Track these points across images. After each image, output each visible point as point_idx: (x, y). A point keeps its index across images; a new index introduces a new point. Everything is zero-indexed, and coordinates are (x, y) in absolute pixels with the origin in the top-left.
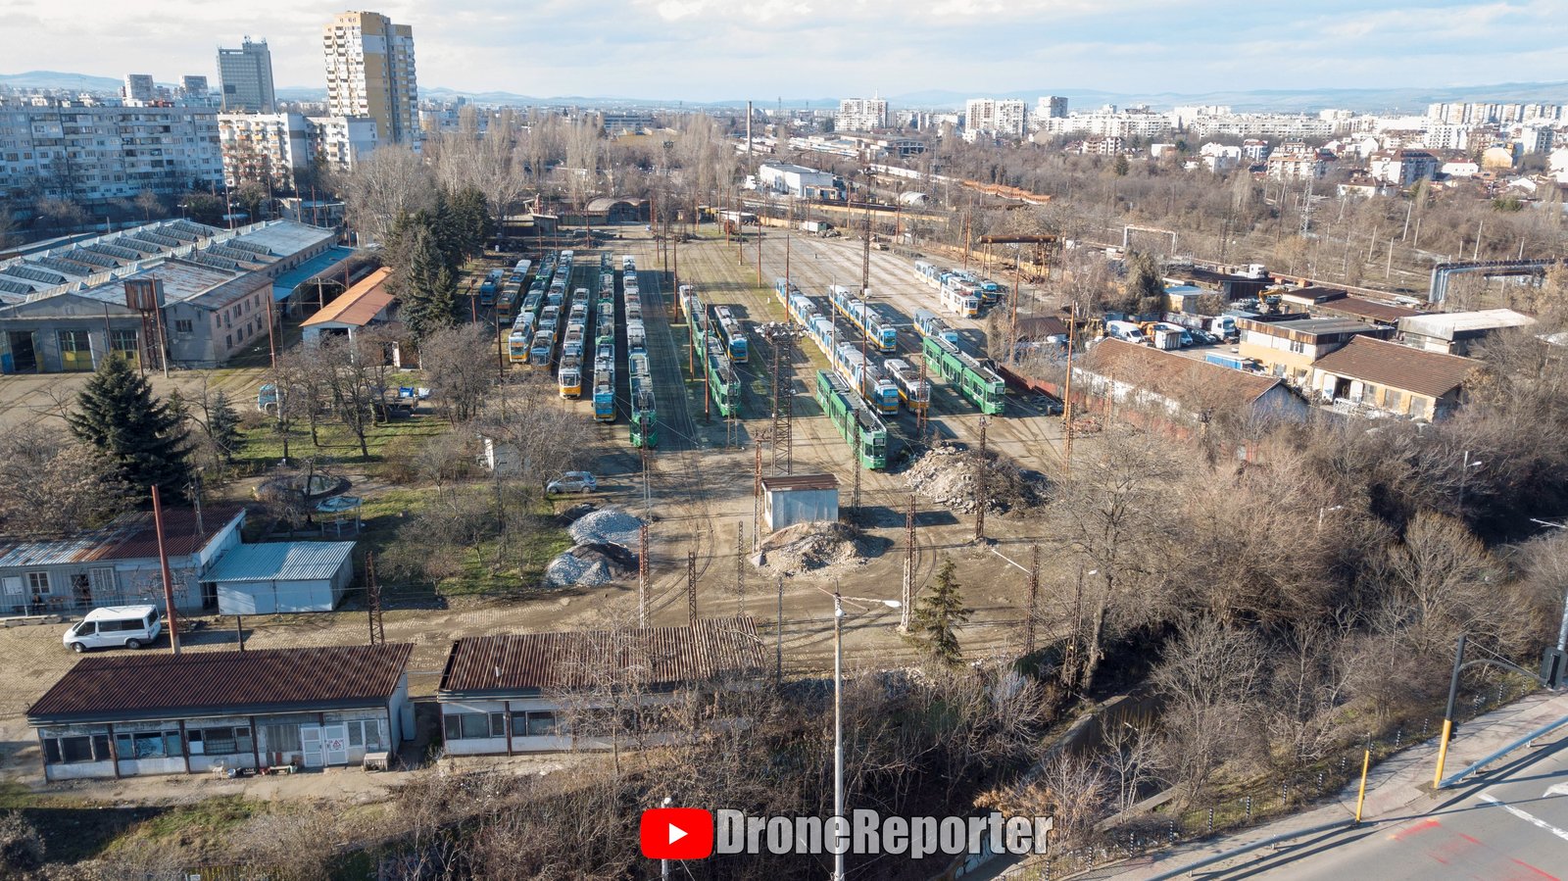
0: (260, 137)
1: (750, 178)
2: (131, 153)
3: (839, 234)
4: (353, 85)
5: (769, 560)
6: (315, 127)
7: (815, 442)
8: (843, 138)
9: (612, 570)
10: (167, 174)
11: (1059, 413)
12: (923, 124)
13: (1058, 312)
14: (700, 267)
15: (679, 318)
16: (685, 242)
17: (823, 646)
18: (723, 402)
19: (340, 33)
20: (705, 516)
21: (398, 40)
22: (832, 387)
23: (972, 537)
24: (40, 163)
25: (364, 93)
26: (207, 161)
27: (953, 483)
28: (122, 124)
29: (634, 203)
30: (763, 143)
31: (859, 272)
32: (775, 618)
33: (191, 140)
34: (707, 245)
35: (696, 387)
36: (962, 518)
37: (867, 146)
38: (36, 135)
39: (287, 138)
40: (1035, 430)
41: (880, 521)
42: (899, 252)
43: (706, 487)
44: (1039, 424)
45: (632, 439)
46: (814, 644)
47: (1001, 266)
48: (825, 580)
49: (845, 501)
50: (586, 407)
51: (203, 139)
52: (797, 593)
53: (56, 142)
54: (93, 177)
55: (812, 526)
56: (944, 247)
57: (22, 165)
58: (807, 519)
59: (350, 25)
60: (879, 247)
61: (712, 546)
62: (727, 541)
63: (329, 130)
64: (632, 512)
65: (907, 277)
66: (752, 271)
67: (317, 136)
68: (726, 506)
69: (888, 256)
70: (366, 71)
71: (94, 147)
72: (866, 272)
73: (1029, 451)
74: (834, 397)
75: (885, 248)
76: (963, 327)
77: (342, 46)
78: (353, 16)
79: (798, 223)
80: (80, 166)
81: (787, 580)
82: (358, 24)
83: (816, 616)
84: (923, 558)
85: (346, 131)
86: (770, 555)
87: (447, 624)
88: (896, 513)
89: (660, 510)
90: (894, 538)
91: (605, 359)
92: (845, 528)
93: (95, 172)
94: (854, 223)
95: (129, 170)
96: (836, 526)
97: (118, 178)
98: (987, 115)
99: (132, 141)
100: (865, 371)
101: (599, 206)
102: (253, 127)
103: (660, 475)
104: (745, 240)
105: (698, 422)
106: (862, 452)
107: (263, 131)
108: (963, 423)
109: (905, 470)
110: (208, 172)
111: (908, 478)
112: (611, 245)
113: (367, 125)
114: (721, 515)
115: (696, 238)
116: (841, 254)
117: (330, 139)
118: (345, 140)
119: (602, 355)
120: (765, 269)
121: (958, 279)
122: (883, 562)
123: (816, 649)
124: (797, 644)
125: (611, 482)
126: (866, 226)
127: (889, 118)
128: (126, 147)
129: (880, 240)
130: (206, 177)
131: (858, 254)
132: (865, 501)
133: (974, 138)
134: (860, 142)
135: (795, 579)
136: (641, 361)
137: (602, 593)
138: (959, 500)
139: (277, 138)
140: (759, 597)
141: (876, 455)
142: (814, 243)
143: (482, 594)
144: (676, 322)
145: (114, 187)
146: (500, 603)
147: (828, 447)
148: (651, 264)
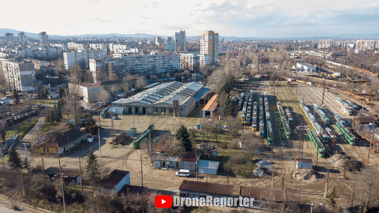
0: (187, 58)
1: (294, 66)
2: (164, 64)
3: (317, 86)
4: (205, 46)
5: (297, 176)
6: (198, 57)
7: (308, 148)
8: (320, 51)
9: (265, 174)
10: (170, 68)
11: (369, 146)
12: (343, 46)
13: (373, 116)
14: (281, 95)
15: (277, 110)
16: (278, 87)
17: (307, 197)
18: (287, 136)
19: (204, 35)
20: (283, 164)
21: (215, 37)
22: (313, 135)
23: (343, 177)
24: (149, 66)
25: (208, 48)
26: (177, 65)
27: (339, 163)
28: (163, 58)
29: (266, 76)
30: (297, 53)
31: (321, 98)
32: (298, 189)
33: (175, 61)
34: (283, 88)
35: (281, 130)
36: (341, 172)
37: (326, 54)
38: (149, 61)
39: (192, 59)
40: (362, 150)
41: (322, 170)
42: (332, 92)
43: (284, 157)
44: (364, 149)
45: (268, 143)
46: (306, 196)
47: (360, 99)
48: (309, 183)
49: (314, 164)
50: (258, 133)
51: (177, 60)
52: (302, 185)
53: (152, 62)
54: (157, 68)
55: (307, 170)
56: (344, 92)
57: (146, 66)
58: (305, 169)
59: (206, 34)
60: (327, 91)
61: (285, 171)
62: (288, 170)
63: (201, 57)
64: (268, 161)
65: (334, 101)
66: (294, 96)
67: (198, 58)
68: (288, 162)
69: (329, 93)
70: (208, 43)
71: (158, 63)
72: (323, 98)
73: (359, 156)
74: (313, 137)
75: (329, 91)
76: (347, 118)
77: (204, 38)
78: (207, 32)
79: (306, 82)
80: (155, 66)
81: (301, 181)
82: (208, 33)
83: (306, 190)
84: (331, 180)
85: (204, 58)
86: (297, 175)
87: (236, 180)
88: (326, 169)
89: (274, 161)
90: (324, 175)
91: (262, 123)
92: (314, 171)
93: (158, 67)
94: (321, 83)
95: (164, 67)
96: (312, 171)
97: (162, 68)
98: (363, 44)
99: (165, 61)
100: (321, 131)
101: (258, 76)
102: (186, 56)
103: (274, 153)
104: (293, 87)
105: (282, 140)
106: (319, 153)
107: (188, 57)
108: (344, 146)
109: (328, 158)
110: (178, 67)
111: (329, 160)
112: (261, 87)
113: (208, 56)
114: (287, 164)
115: (281, 86)
116: (316, 92)
117: (201, 59)
118: (204, 60)
119: (261, 122)
120: (297, 96)
121: (347, 104)
122: (322, 180)
123: (306, 197)
124: (302, 196)
125: (264, 153)
126: (324, 84)
127: (333, 44)
128: (164, 62)
129: (328, 88)
130: (177, 68)
131: (321, 92)
132: (319, 165)
133: (358, 52)
134: (324, 53)
135: (302, 181)
136: (269, 123)
137: (264, 178)
138: (340, 167)
139: (190, 59)
140: (295, 184)
141: (322, 154)
142: (310, 88)
143: (242, 175)
144: (276, 111)
145: (161, 70)
146: (245, 178)
147: (311, 150)
148: (270, 93)
